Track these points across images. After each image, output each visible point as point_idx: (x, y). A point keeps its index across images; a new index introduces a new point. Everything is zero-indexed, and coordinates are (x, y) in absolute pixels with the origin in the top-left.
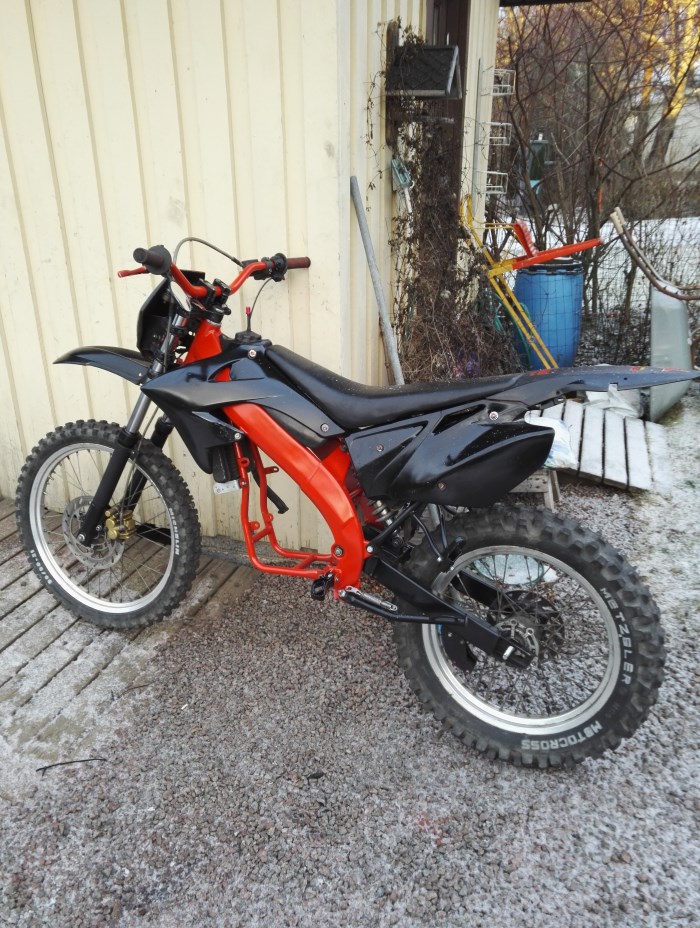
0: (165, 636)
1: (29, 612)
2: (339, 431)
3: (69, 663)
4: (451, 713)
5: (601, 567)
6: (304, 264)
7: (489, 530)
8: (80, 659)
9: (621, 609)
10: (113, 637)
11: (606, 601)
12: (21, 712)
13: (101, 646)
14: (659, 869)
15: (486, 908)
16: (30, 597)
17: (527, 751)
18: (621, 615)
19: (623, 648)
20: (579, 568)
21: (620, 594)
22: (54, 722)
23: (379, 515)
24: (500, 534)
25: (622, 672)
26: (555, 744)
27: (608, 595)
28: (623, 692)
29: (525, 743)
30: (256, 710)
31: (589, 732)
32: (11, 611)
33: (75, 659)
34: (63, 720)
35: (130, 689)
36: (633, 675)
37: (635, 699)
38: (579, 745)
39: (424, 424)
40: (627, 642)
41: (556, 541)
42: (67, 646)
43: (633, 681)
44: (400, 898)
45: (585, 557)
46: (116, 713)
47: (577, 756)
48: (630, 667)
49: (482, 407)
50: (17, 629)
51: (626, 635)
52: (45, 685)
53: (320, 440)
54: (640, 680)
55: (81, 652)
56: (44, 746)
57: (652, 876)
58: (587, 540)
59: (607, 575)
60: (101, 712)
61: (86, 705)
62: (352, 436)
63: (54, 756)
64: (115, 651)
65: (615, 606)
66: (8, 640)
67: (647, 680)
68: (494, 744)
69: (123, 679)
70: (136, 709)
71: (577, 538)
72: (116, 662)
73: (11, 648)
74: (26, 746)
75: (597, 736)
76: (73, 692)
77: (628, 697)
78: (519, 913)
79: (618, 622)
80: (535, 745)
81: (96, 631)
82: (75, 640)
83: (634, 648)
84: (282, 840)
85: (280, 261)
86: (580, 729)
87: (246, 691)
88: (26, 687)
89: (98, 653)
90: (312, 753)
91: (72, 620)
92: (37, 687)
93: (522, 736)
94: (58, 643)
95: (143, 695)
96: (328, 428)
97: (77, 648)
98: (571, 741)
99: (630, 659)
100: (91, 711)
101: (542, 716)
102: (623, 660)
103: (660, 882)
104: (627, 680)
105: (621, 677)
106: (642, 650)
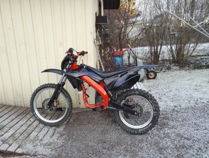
0: (64, 126)
1: (34, 125)
2: (102, 79)
3: (47, 133)
4: (126, 127)
5: (149, 96)
6: (87, 53)
7: (130, 93)
8: (49, 132)
9: (152, 103)
10: (54, 128)
11: (150, 102)
12: (41, 142)
13: (52, 129)
14: (165, 143)
15: (141, 154)
16: (33, 123)
17: (140, 131)
18: (153, 104)
19: (153, 109)
20: (145, 97)
21: (152, 100)
22: (49, 143)
23: (109, 94)
24: (132, 93)
25: (154, 113)
26: (144, 129)
27: (150, 101)
28: (154, 117)
29: (139, 130)
30: (88, 135)
31: (150, 125)
32: (30, 126)
33: (48, 132)
34: (50, 142)
35: (61, 136)
36: (156, 114)
37: (156, 118)
38: (148, 128)
39: (118, 76)
40: (154, 108)
41: (141, 93)
42: (45, 130)
43: (156, 115)
44: (127, 155)
45: (146, 95)
46: (60, 140)
47: (148, 130)
48: (155, 112)
49: (127, 72)
50: (33, 129)
51: (154, 107)
52: (44, 137)
53: (99, 81)
54: (157, 114)
55: (48, 131)
56: (49, 147)
57: (164, 144)
58: (146, 92)
59: (150, 98)
60: (57, 140)
61: (54, 139)
62: (105, 80)
63: (52, 148)
64: (55, 130)
65: (151, 102)
66: (32, 131)
67: (158, 114)
68: (134, 131)
69: (59, 134)
70: (64, 139)
71: (144, 92)
72: (56, 132)
73: (33, 132)
74: (45, 147)
75: (151, 125)
76: (50, 138)
77: (155, 117)
78: (146, 153)
79: (152, 105)
80: (141, 130)
81: (50, 127)
82: (46, 129)
83: (155, 109)
84: (103, 152)
85: (83, 52)
86: (148, 125)
87: (85, 132)
88: (40, 138)
89: (52, 131)
90: (102, 140)
91: (44, 126)
92: (42, 138)
93: (139, 129)
94: (43, 130)
95: (64, 136)
96: (100, 79)
97: (47, 130)
98: (147, 128)
99: (155, 111)
100: (56, 140)
101: (141, 125)
102: (154, 111)
103: (166, 145)
104: (155, 115)
105: (154, 114)
106: (157, 109)
